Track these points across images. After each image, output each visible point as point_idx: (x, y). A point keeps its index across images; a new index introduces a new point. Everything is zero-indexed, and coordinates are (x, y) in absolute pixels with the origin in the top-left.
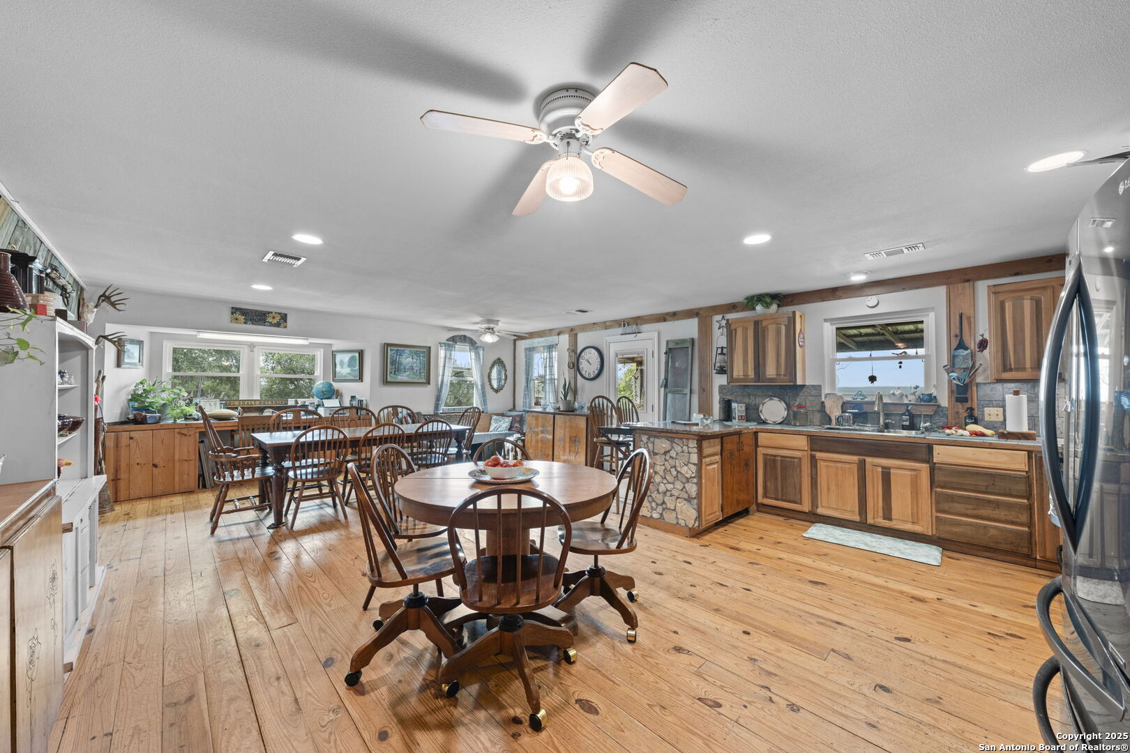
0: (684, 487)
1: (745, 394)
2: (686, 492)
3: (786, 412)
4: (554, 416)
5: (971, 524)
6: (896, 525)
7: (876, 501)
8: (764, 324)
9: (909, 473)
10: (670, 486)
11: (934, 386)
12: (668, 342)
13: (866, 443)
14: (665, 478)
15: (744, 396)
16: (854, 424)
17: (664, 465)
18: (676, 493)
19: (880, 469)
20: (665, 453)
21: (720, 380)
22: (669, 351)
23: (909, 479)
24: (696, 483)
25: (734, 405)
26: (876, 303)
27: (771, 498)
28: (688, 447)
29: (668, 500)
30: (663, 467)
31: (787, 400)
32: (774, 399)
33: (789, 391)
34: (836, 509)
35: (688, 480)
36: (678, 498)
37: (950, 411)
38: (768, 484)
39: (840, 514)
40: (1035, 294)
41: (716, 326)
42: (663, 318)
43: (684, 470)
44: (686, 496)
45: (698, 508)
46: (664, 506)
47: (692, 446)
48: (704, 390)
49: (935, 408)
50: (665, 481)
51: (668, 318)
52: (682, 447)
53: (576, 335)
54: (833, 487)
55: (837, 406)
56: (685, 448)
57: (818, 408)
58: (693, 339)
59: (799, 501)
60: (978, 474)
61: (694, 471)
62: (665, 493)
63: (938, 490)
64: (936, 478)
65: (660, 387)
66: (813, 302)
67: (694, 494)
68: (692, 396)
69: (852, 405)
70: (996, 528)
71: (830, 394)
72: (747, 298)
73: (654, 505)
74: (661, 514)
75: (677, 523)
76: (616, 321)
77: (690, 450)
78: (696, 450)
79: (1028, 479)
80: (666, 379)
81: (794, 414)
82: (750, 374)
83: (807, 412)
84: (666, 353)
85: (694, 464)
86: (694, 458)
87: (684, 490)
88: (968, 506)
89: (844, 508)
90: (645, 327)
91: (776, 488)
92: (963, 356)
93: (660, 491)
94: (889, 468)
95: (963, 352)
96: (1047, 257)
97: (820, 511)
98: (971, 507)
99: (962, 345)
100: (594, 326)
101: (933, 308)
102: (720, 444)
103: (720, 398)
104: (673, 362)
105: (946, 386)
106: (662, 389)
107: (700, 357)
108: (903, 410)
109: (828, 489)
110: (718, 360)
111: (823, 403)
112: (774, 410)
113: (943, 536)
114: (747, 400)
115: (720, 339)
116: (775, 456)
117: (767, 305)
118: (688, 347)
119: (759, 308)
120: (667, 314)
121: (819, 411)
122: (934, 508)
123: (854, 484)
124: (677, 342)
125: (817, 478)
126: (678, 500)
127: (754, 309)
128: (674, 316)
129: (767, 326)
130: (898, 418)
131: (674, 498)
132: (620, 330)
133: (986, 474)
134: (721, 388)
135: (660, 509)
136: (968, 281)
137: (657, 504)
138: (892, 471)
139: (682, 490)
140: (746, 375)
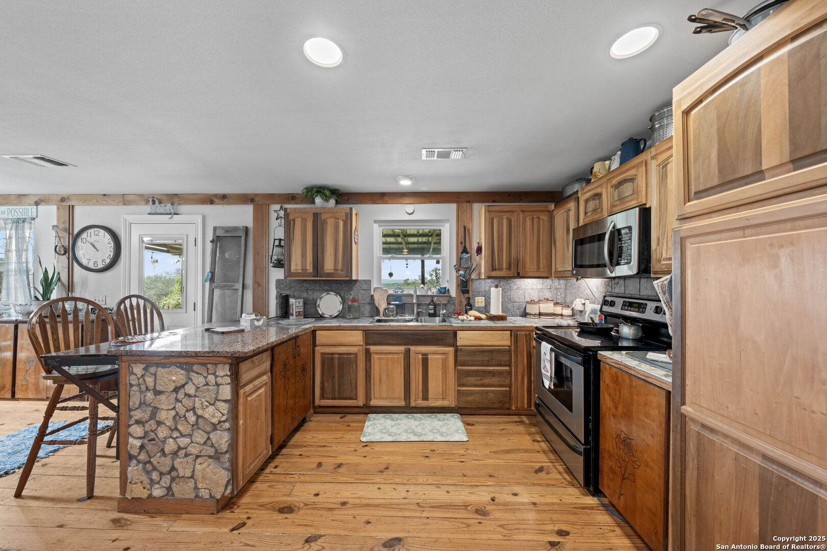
0: (209, 438)
1: (303, 288)
2: (212, 446)
3: (341, 306)
4: (16, 328)
5: (478, 392)
6: (432, 403)
7: (417, 385)
8: (323, 217)
9: (440, 356)
10: (183, 442)
11: (448, 281)
12: (215, 229)
13: (410, 334)
14: (176, 429)
15: (302, 291)
16: (397, 314)
17: (174, 408)
18: (194, 450)
19: (420, 356)
20: (176, 390)
21: (277, 274)
22: (216, 240)
23: (441, 361)
24: (229, 429)
25: (292, 301)
26: (411, 212)
27: (329, 399)
28: (216, 377)
29: (181, 463)
30: (173, 413)
31: (342, 294)
32: (331, 293)
33: (344, 286)
34: (386, 399)
35: (215, 427)
36: (197, 457)
37: (457, 301)
38: (326, 384)
39: (390, 402)
40: (509, 215)
41: (273, 216)
42: (210, 200)
43: (209, 413)
44: (211, 452)
45: (232, 465)
46: (174, 474)
47: (222, 374)
48: (259, 285)
49: (448, 298)
50: (176, 434)
51: (216, 200)
52: (205, 377)
53: (71, 209)
54: (384, 378)
55: (383, 299)
56: (211, 378)
57: (368, 300)
58: (247, 227)
59: (354, 397)
60: (483, 351)
61: (225, 412)
62: (175, 454)
63: (459, 368)
64: (458, 359)
65: (204, 281)
66: (366, 203)
67: (224, 447)
68: (245, 291)
69: (394, 298)
70: (492, 391)
71: (377, 288)
72: (306, 188)
73: (155, 475)
74: (169, 489)
75: (197, 496)
76: (141, 195)
77: (219, 379)
78: (228, 380)
79: (510, 351)
80: (213, 273)
81: (349, 308)
82: (308, 268)
83: (359, 306)
84: (212, 242)
85: (225, 401)
86: (226, 392)
87: (209, 442)
88: (477, 378)
89: (393, 397)
90: (184, 208)
91: (333, 388)
92: (465, 258)
93: (167, 451)
94: (427, 354)
95: (466, 256)
96: (508, 192)
97: (374, 402)
98: (479, 378)
99: (465, 251)
100: (105, 198)
101: (448, 220)
102: (269, 359)
103: (277, 293)
104: (223, 252)
105: (455, 281)
106: (207, 284)
107: (255, 248)
108: (428, 301)
109: (380, 381)
110: (277, 253)
111: (372, 296)
112: (330, 304)
113: (462, 406)
114: (305, 295)
115: (277, 231)
116: (333, 354)
117: (326, 199)
118: (241, 237)
119: (318, 200)
120: (216, 196)
121: (369, 304)
122: (456, 384)
123: (401, 371)
124: (227, 230)
125: (371, 371)
126: (199, 460)
127: (313, 202)
128: (224, 198)
129: (326, 219)
130: (425, 307)
131: (190, 459)
132: (148, 208)
133: (488, 351)
134: (278, 282)
135: (166, 480)
136: (469, 202)
137: (161, 474)
138: (429, 357)
139: (205, 443)
140: (304, 269)
